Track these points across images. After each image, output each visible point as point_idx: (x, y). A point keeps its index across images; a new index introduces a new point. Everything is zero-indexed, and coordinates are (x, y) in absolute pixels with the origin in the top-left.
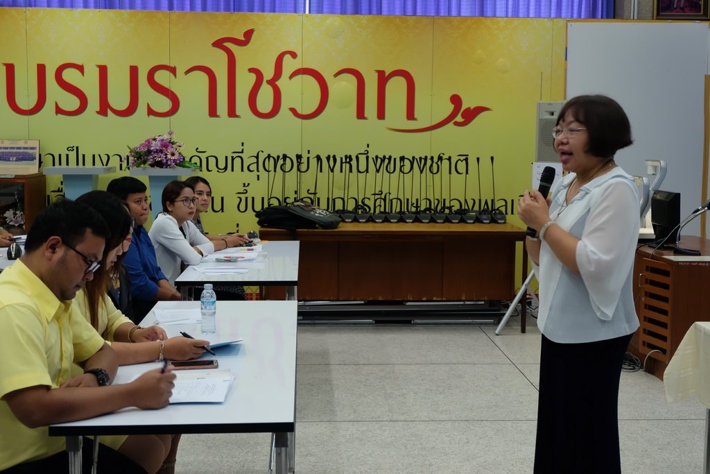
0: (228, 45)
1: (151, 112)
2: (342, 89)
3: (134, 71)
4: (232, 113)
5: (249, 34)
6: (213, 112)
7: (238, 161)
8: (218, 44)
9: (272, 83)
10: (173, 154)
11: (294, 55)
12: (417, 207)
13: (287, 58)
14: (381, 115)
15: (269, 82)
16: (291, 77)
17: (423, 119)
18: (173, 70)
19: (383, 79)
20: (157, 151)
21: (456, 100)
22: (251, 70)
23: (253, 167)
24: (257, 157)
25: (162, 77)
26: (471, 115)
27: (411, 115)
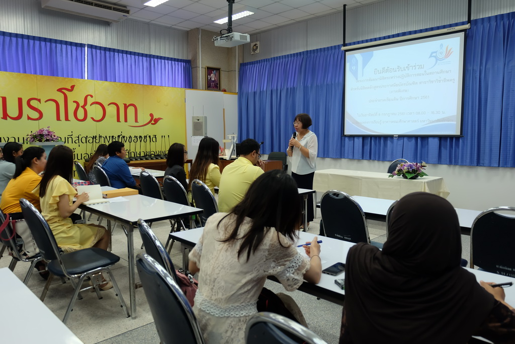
0: (64, 91)
1: (29, 118)
2: (111, 111)
3: (20, 100)
4: (67, 119)
5: (73, 87)
6: (58, 119)
7: (70, 139)
8: (60, 90)
9: (83, 107)
10: (54, 136)
11: (92, 96)
12: (140, 155)
13: (89, 97)
14: (126, 120)
15: (82, 107)
16: (91, 105)
17: (141, 123)
18: (39, 101)
19: (126, 107)
20: (47, 135)
21: (151, 115)
22: (74, 102)
23: (77, 141)
24: (78, 137)
25: (33, 103)
26: (156, 121)
27: (136, 121)
